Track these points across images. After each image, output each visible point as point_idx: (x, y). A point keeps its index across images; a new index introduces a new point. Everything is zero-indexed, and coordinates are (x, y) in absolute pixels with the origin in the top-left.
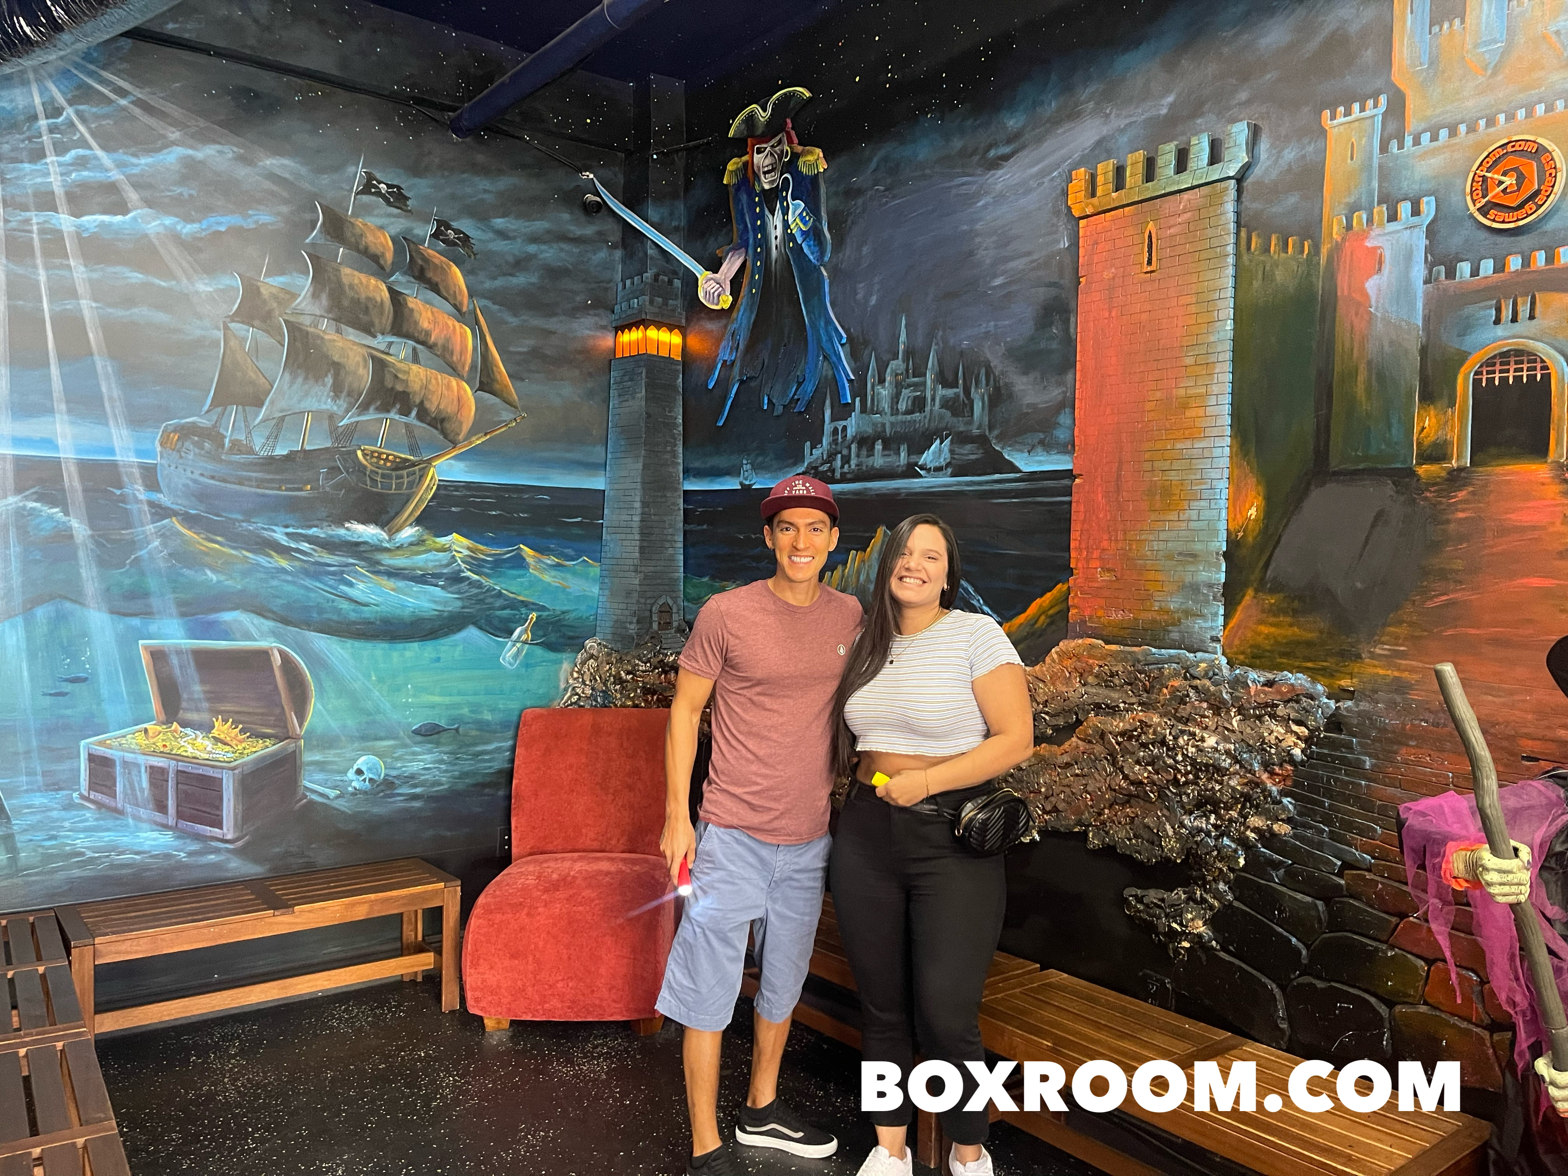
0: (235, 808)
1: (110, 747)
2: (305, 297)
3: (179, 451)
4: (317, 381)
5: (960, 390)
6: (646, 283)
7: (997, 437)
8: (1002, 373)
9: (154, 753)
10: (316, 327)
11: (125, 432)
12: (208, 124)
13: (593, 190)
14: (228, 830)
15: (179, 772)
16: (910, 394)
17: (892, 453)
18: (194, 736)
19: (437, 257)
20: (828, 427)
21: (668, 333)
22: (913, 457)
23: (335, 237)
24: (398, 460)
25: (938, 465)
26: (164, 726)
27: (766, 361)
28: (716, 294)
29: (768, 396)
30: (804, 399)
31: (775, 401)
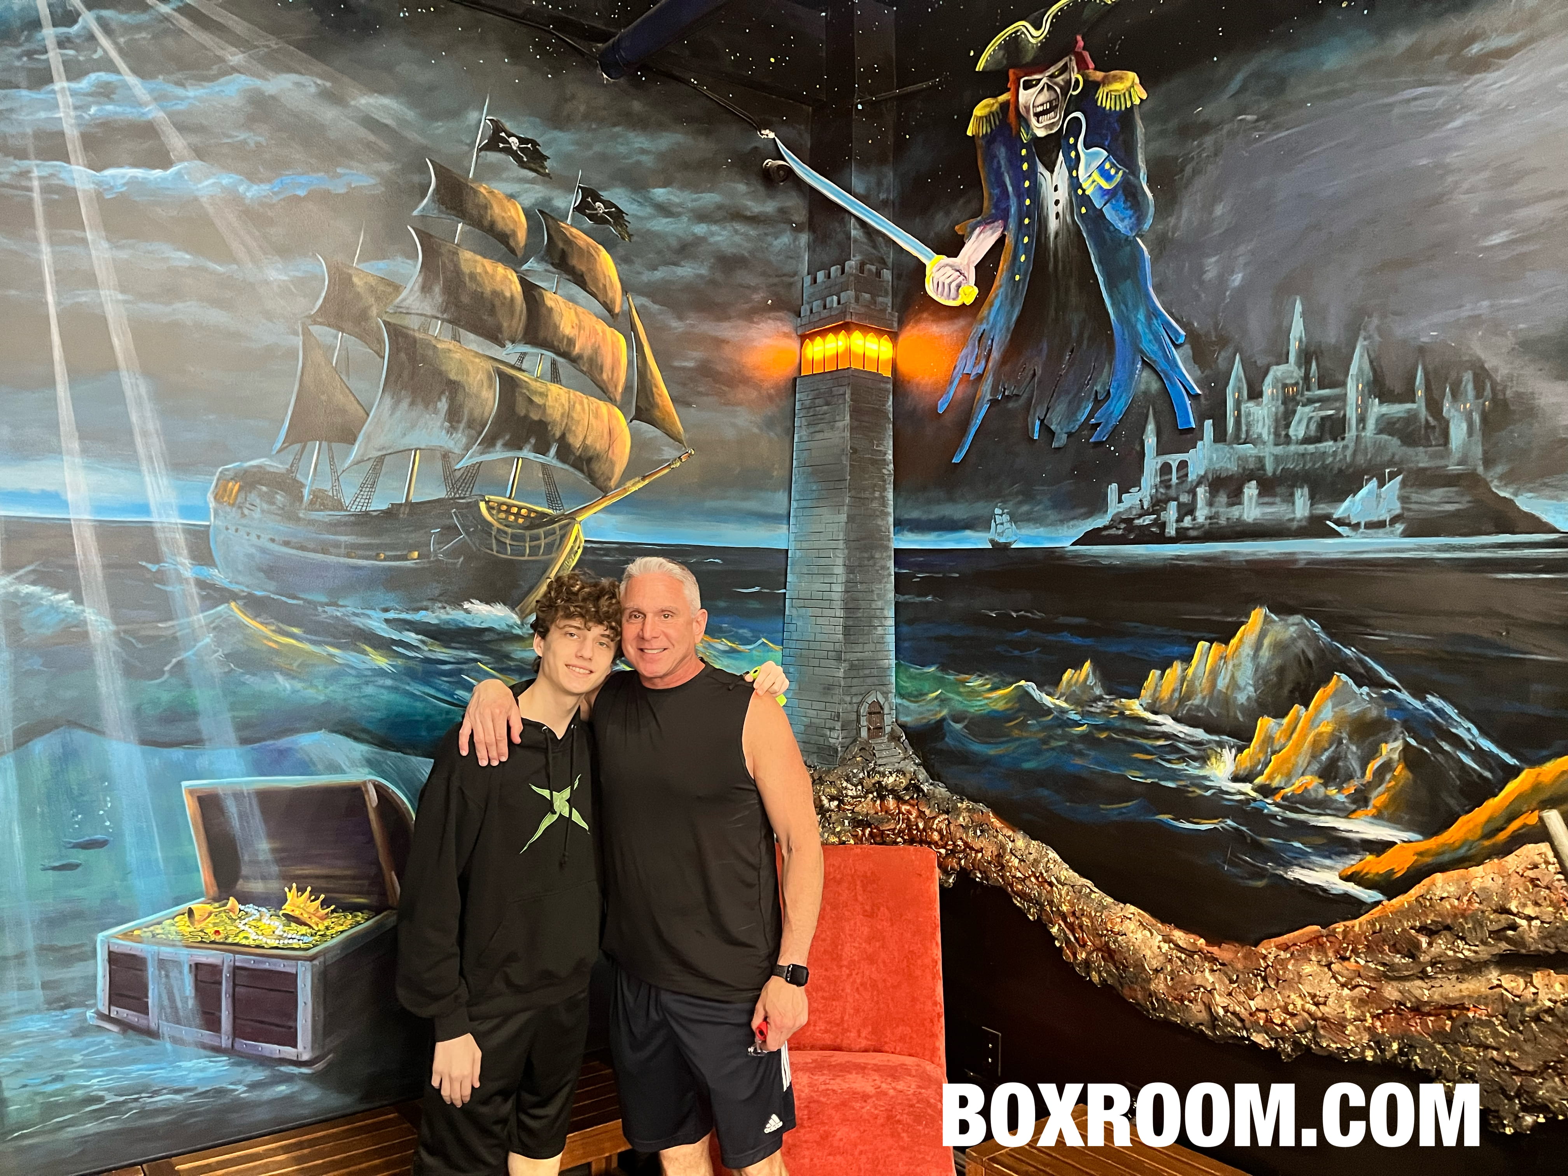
0: (314, 1016)
1: (139, 940)
2: (411, 290)
3: (240, 507)
4: (427, 407)
5: (1419, 406)
6: (852, 275)
7: (1501, 478)
8: (1511, 378)
9: (203, 944)
10: (426, 331)
11: (164, 481)
12: (282, 44)
13: (774, 154)
14: (303, 1049)
15: (236, 970)
16: (1314, 414)
17: (1278, 500)
18: (258, 915)
19: (582, 239)
20: (1152, 463)
21: (876, 340)
22: (1322, 506)
23: (452, 208)
24: (532, 515)
25: (1375, 519)
26: (217, 905)
27: (1039, 372)
28: (953, 285)
29: (1042, 421)
30: (1107, 423)
31: (1053, 427)
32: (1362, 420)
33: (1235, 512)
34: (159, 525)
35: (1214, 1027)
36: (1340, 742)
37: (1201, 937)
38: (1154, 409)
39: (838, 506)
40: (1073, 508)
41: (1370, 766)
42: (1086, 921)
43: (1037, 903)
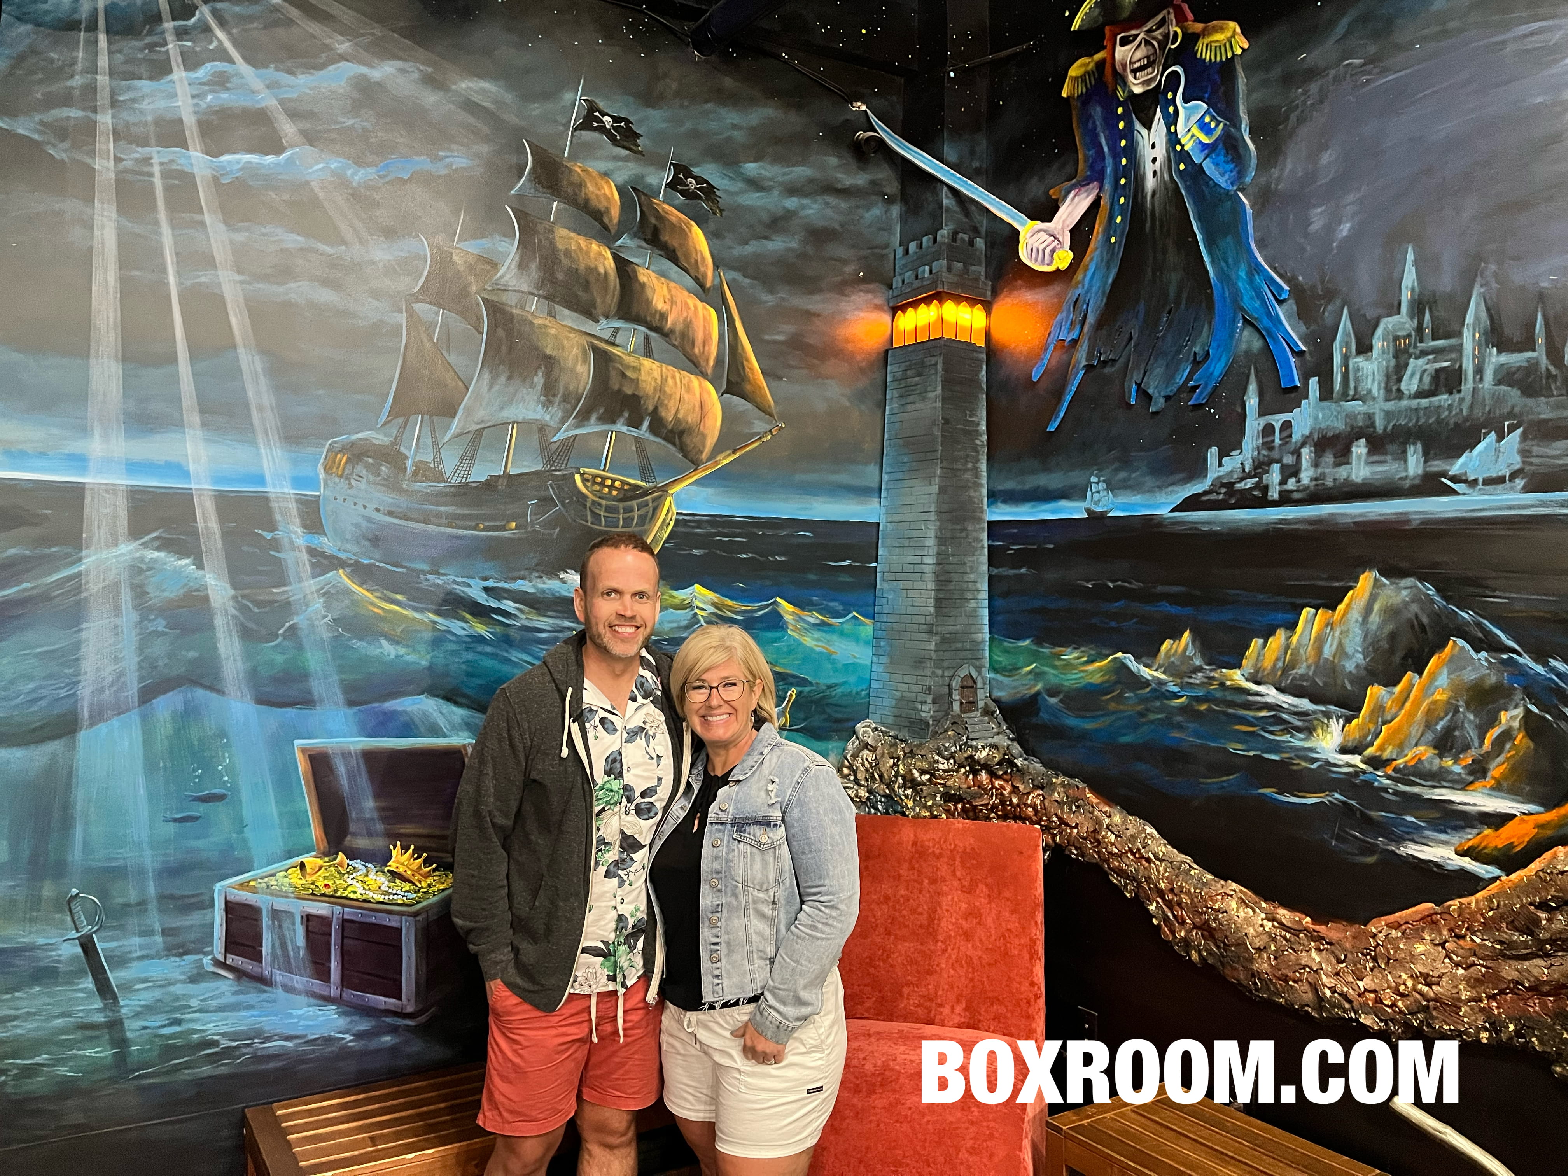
0: (417, 970)
1: (254, 891)
2: (509, 268)
3: (347, 479)
4: (524, 380)
5: (1539, 355)
6: (944, 244)
9: (314, 896)
10: (522, 307)
11: (278, 453)
13: (866, 125)
14: (408, 1001)
16: (1428, 367)
17: (1389, 458)
18: (365, 871)
19: (675, 215)
20: (1253, 424)
21: (969, 309)
22: (1436, 463)
23: (549, 187)
24: (626, 487)
25: (1494, 475)
26: (327, 859)
27: (1135, 336)
28: (1048, 251)
29: (1139, 385)
30: (1206, 385)
31: (1150, 391)
32: (1479, 371)
33: (1342, 473)
34: (272, 496)
35: (1320, 1008)
36: (1456, 711)
37: (1307, 915)
38: (1256, 368)
39: (929, 480)
40: (1172, 473)
41: (1488, 735)
42: (1185, 899)
43: (1134, 879)
